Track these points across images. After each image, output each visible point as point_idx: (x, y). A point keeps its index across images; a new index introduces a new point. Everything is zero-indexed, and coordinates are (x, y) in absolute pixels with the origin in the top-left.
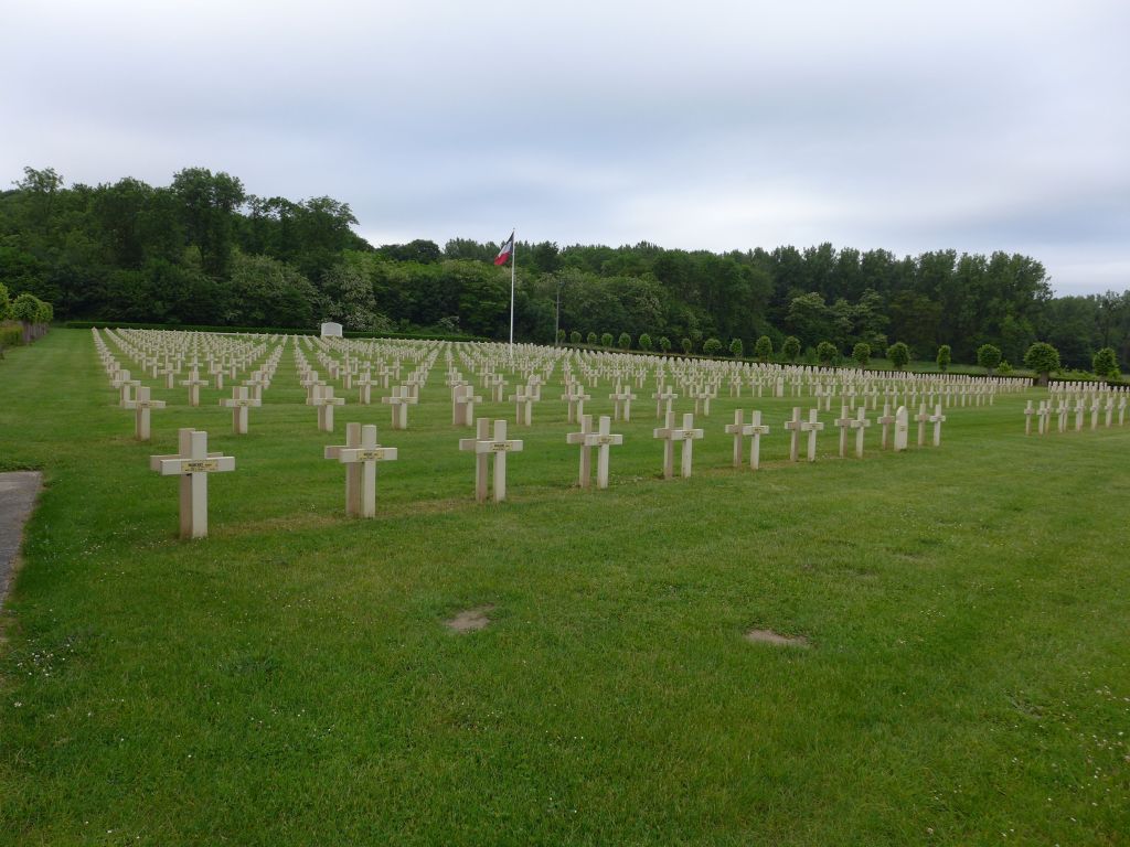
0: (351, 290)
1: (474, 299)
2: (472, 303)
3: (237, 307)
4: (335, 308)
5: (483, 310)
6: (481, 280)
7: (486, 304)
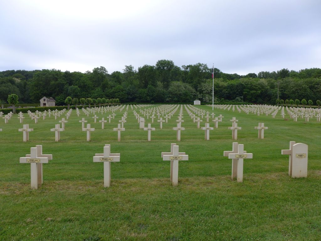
0: (205, 90)
1: (248, 90)
2: (247, 92)
3: (170, 97)
4: (200, 96)
5: (252, 94)
6: (251, 84)
7: (252, 92)
